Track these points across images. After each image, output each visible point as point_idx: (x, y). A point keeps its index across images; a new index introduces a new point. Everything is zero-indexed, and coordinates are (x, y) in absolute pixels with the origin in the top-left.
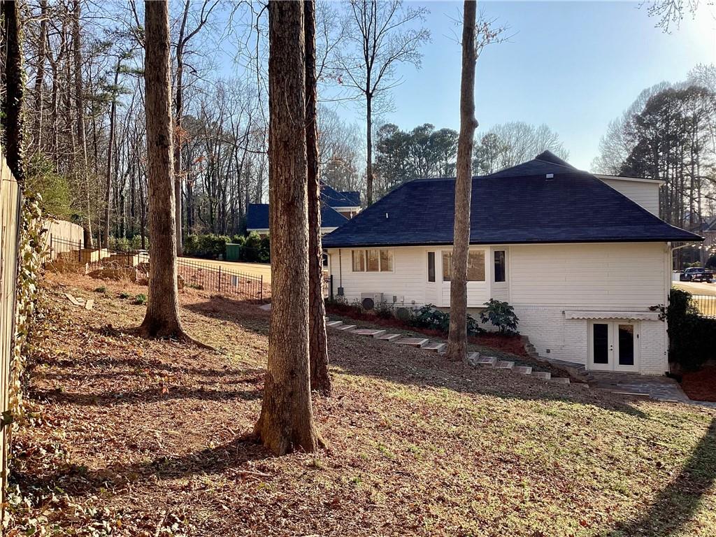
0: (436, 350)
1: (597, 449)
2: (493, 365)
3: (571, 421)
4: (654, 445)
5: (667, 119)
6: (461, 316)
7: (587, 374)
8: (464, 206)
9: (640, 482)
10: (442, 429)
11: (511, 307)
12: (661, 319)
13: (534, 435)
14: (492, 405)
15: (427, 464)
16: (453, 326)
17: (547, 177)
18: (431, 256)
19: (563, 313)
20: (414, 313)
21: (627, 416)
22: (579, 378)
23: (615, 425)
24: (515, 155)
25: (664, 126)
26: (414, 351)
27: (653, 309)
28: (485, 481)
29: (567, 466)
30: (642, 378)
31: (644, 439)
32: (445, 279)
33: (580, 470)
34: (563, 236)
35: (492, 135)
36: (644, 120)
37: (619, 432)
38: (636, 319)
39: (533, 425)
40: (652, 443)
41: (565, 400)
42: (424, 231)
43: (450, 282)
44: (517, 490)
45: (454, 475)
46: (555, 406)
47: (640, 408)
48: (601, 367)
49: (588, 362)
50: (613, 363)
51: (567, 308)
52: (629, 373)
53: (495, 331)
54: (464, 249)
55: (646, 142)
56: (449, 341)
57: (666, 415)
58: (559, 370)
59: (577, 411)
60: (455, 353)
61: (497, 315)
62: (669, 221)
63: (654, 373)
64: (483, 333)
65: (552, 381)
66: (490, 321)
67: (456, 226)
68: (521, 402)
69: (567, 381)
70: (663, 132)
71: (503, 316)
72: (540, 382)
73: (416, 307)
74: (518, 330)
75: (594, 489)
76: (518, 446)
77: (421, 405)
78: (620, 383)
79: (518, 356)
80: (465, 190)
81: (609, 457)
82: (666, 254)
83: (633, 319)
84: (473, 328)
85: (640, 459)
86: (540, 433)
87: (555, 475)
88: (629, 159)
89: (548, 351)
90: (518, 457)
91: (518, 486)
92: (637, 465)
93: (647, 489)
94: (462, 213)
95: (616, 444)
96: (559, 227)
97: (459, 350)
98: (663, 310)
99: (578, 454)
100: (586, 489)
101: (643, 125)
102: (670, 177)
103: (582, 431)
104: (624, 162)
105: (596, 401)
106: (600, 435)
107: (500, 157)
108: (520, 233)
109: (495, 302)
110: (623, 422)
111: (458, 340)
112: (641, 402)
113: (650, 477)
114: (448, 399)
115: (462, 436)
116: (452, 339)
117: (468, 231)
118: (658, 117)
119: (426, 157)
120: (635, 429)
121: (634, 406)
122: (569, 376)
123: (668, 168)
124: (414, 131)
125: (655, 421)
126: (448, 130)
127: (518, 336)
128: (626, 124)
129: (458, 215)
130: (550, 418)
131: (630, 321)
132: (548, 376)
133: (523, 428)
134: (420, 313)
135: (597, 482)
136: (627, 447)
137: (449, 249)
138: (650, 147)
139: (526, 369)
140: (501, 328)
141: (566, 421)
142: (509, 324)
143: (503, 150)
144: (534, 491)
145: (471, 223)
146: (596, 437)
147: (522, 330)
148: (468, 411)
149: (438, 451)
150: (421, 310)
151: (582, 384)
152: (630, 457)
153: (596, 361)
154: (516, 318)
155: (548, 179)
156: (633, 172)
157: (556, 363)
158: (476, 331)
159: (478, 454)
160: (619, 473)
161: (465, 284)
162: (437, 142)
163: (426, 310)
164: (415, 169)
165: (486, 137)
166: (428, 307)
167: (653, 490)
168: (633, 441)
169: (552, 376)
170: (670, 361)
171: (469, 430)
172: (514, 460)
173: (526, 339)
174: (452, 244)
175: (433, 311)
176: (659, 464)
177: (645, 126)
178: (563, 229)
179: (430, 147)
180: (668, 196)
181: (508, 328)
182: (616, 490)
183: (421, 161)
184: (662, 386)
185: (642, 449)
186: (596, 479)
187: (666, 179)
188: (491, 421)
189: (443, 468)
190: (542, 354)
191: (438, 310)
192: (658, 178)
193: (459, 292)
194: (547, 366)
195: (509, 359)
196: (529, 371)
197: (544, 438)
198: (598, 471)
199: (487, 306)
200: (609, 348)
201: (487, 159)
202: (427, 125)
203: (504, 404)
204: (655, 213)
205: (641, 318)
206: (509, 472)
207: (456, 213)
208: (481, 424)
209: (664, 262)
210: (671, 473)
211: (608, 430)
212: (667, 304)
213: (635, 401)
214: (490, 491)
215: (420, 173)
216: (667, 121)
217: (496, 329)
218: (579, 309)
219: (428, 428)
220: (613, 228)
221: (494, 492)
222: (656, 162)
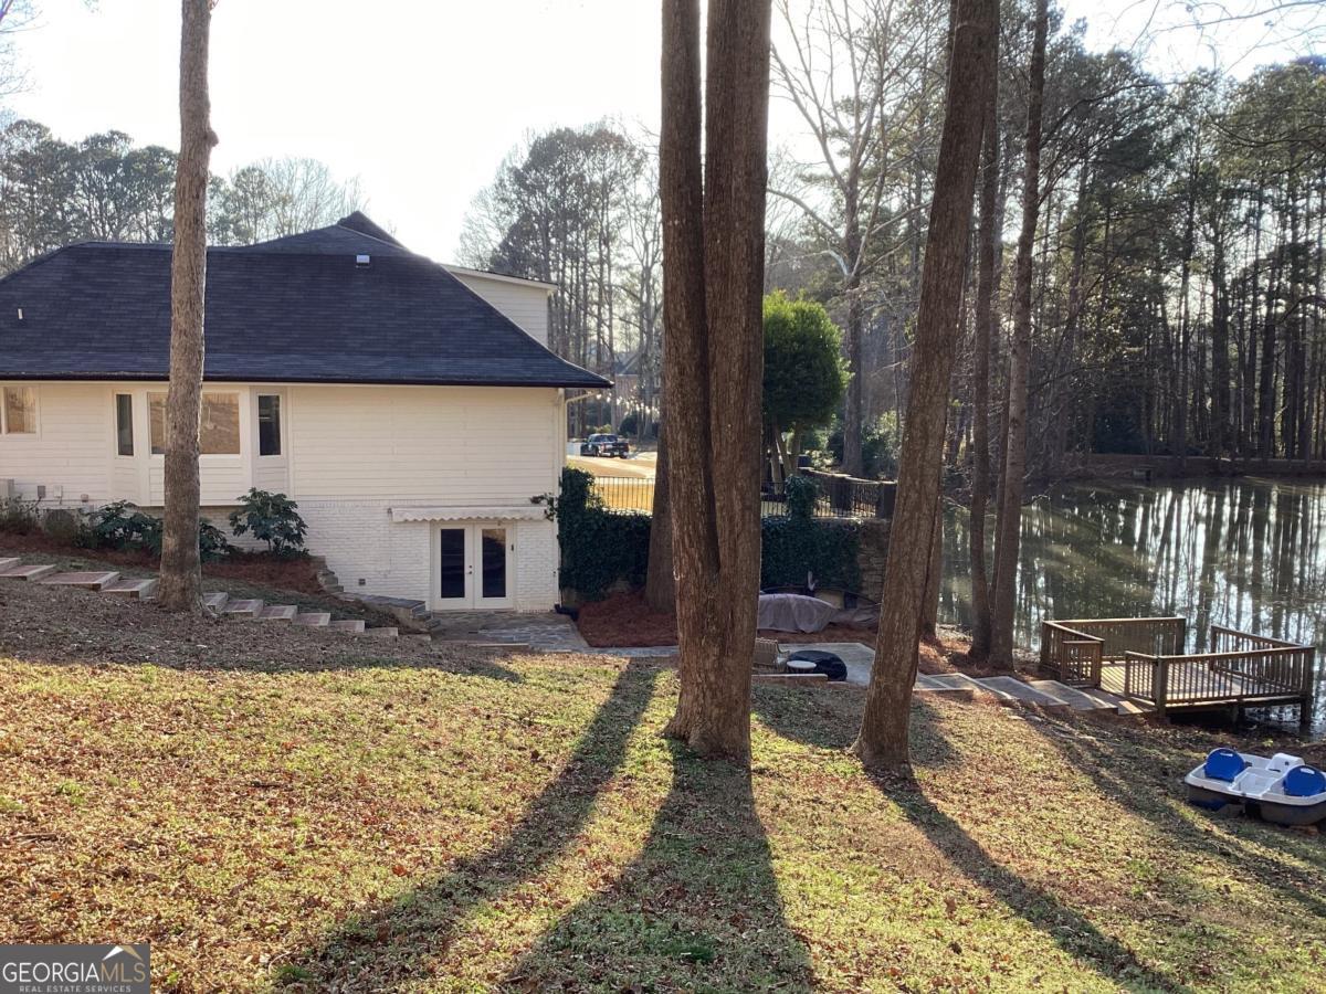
0: (135, 594)
1: (436, 743)
2: (255, 615)
3: (394, 701)
4: (530, 724)
5: (563, 181)
6: (186, 521)
7: (429, 617)
8: (192, 303)
9: (503, 788)
10: (139, 743)
11: (293, 504)
12: (548, 517)
13: (324, 732)
14: (248, 688)
15: (97, 813)
16: (169, 542)
17: (358, 261)
18: (124, 404)
19: (390, 511)
20: (86, 520)
21: (490, 681)
22: (416, 625)
23: (469, 699)
24: (301, 215)
25: (558, 193)
26: (84, 596)
27: (536, 501)
28: (221, 826)
29: (381, 778)
30: (519, 618)
31: (514, 717)
32: (155, 450)
33: (404, 783)
34: (388, 372)
35: (254, 170)
36: (526, 179)
37: (474, 710)
38: (509, 518)
39: (323, 714)
40: (526, 722)
41: (385, 664)
42: (106, 350)
43: (163, 456)
44: (284, 834)
45: (155, 825)
46: (367, 678)
47: (512, 667)
48: (453, 604)
49: (432, 597)
50: (474, 595)
51: (395, 504)
52: (499, 612)
53: (261, 549)
54: (193, 388)
55: (530, 216)
56: (163, 573)
57: (552, 674)
58: (378, 614)
59: (407, 681)
60: (176, 596)
61: (266, 518)
62: (565, 356)
63: (537, 608)
64: (235, 555)
65: (368, 635)
66: (250, 532)
67: (175, 340)
68: (304, 676)
69: (394, 632)
70: (557, 204)
71: (276, 520)
72: (344, 638)
73: (92, 507)
74: (306, 545)
75: (426, 812)
76: (292, 756)
77: (94, 703)
78: (483, 628)
79: (306, 595)
80: (193, 272)
81: (455, 753)
82: (556, 410)
83: (505, 519)
84: (216, 546)
85: (506, 750)
86: (336, 729)
87: (357, 797)
88: (504, 246)
89: (362, 582)
90: (291, 776)
91: (288, 825)
92: (500, 760)
93: (514, 797)
94: (187, 317)
95: (469, 731)
96: (382, 354)
97: (184, 589)
98: (551, 502)
99: (402, 756)
100: (411, 813)
101: (526, 187)
102: (568, 281)
103: (411, 717)
104: (495, 250)
105: (441, 661)
106: (443, 719)
107: (272, 217)
108: (308, 362)
109: (260, 494)
110: (483, 693)
111: (182, 571)
112: (514, 657)
113: (519, 778)
114: (154, 685)
115: (180, 752)
116: (168, 568)
117: (200, 352)
118: (548, 177)
119: (115, 199)
120: (502, 701)
121: (503, 664)
122: (397, 623)
123: (564, 266)
124: (86, 142)
125: (534, 685)
126: (162, 149)
127: (305, 557)
128: (497, 182)
129: (178, 318)
130: (357, 699)
131: (500, 522)
132: (359, 626)
133: (305, 723)
134: (100, 520)
135: (433, 798)
136: (487, 734)
137: (161, 389)
138: (537, 226)
139: (318, 618)
140: (273, 544)
141: (386, 701)
142: (289, 536)
143: (277, 203)
144: (316, 831)
145: (207, 338)
146: (436, 722)
147: (313, 545)
148: (196, 704)
149: (125, 786)
150: (101, 513)
151: (418, 636)
152: (490, 748)
153: (445, 594)
154: (301, 524)
155: (360, 264)
156: (509, 268)
157: (376, 602)
158: (222, 552)
159: (211, 781)
160: (471, 778)
161: (196, 458)
162: (139, 171)
163: (112, 514)
164: (91, 222)
165: (244, 174)
166: (119, 508)
167: (524, 798)
168: (497, 722)
169: (367, 626)
170: (562, 586)
171: (197, 739)
172: (282, 782)
173: (321, 562)
174: (167, 379)
175: (128, 514)
176: (535, 755)
177: (528, 190)
178: (388, 359)
179: (125, 181)
180: (563, 314)
181: (286, 543)
182: (463, 807)
183: (103, 208)
184: (549, 628)
185: (511, 734)
186: (430, 793)
187: (561, 284)
188: (244, 717)
189: (132, 816)
190: (351, 588)
191: (140, 512)
192: (549, 281)
193: (182, 475)
194: (359, 609)
195: (287, 601)
196: (324, 619)
197: (342, 736)
198: (435, 779)
199: (244, 503)
200: (467, 570)
201: (247, 217)
202: (117, 133)
203: (272, 683)
204: (541, 338)
205: (517, 516)
206: (269, 804)
207: (175, 316)
208: (221, 726)
209: (553, 421)
210: (554, 767)
211: (458, 708)
212: (557, 492)
213: (505, 656)
214: (228, 843)
215: (103, 232)
216: (562, 184)
217: (262, 545)
218: (417, 504)
219: (108, 745)
220: (474, 362)
221: (235, 843)
222: (546, 254)
